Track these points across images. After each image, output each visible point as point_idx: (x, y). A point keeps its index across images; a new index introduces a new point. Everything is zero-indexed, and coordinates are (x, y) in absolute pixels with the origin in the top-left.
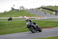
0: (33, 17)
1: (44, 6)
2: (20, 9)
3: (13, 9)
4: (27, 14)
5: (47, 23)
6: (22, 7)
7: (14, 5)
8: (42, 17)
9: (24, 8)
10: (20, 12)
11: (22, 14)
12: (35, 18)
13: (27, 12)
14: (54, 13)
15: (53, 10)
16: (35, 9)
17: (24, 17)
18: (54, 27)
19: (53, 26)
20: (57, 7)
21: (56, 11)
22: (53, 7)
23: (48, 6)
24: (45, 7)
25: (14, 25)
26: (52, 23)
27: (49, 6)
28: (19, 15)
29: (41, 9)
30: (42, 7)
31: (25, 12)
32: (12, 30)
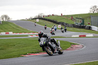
0: (23, 34)
1: (43, 15)
2: (2, 20)
4: (13, 28)
6: (6, 16)
9: (9, 19)
10: (1, 25)
11: (6, 29)
12: (27, 36)
13: (14, 25)
14: (60, 26)
15: (58, 21)
16: (28, 20)
17: (8, 33)
22: (58, 16)
23: (48, 16)
24: (45, 17)
27: (51, 15)
28: (1, 30)
29: (38, 20)
30: (39, 16)
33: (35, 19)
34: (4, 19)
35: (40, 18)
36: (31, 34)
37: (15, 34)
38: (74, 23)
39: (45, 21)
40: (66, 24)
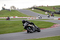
0: (24, 17)
2: (11, 9)
3: (4, 9)
4: (18, 14)
5: (39, 23)
6: (13, 7)
7: (5, 5)
8: (34, 17)
9: (15, 8)
10: (11, 12)
11: (13, 14)
13: (18, 12)
14: (46, 13)
15: (46, 10)
16: (27, 9)
17: (15, 17)
18: (46, 28)
19: (45, 26)
20: (49, 7)
21: (48, 11)
22: (45, 7)
23: (40, 7)
24: (37, 7)
25: (5, 26)
26: (44, 23)
27: (41, 6)
28: (10, 15)
29: (33, 9)
30: (34, 7)
31: (16, 11)
32: (3, 30)
33: (31, 8)
35: (34, 8)
36: (29, 17)
37: (19, 18)
38: (55, 11)
39: (37, 10)
40: (50, 12)
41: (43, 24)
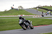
0: (30, 16)
1: (40, 6)
2: (19, 9)
4: (25, 13)
5: (43, 21)
6: (21, 7)
7: (13, 5)
9: (22, 8)
10: (19, 11)
11: (21, 13)
12: (32, 17)
13: (25, 11)
15: (49, 9)
16: (32, 8)
21: (51, 10)
22: (48, 6)
23: (43, 6)
24: (41, 7)
27: (45, 6)
28: (18, 14)
29: (38, 9)
31: (23, 11)
33: (36, 8)
34: (20, 8)
35: (39, 8)
36: (34, 16)
37: (26, 16)
41: (47, 22)
